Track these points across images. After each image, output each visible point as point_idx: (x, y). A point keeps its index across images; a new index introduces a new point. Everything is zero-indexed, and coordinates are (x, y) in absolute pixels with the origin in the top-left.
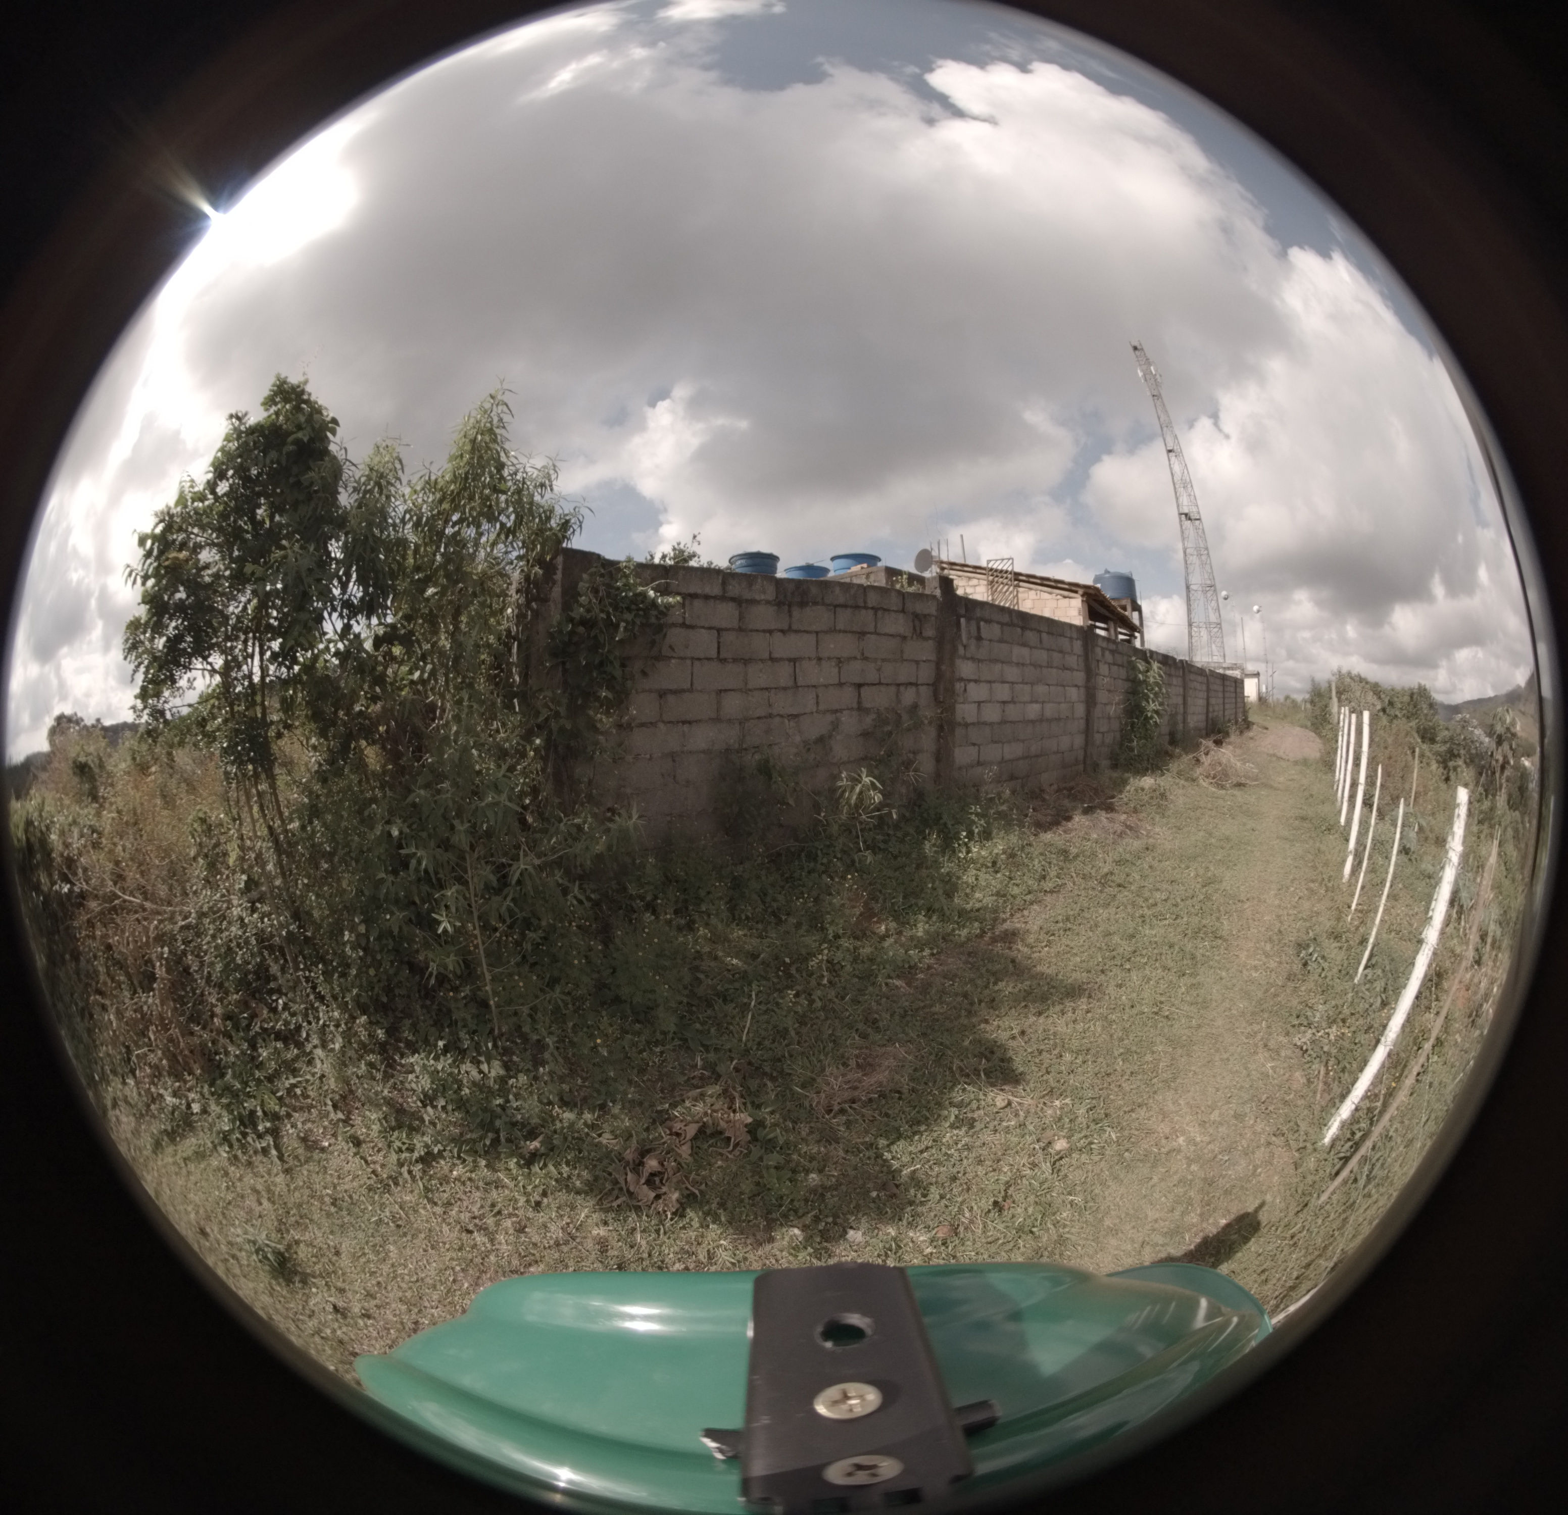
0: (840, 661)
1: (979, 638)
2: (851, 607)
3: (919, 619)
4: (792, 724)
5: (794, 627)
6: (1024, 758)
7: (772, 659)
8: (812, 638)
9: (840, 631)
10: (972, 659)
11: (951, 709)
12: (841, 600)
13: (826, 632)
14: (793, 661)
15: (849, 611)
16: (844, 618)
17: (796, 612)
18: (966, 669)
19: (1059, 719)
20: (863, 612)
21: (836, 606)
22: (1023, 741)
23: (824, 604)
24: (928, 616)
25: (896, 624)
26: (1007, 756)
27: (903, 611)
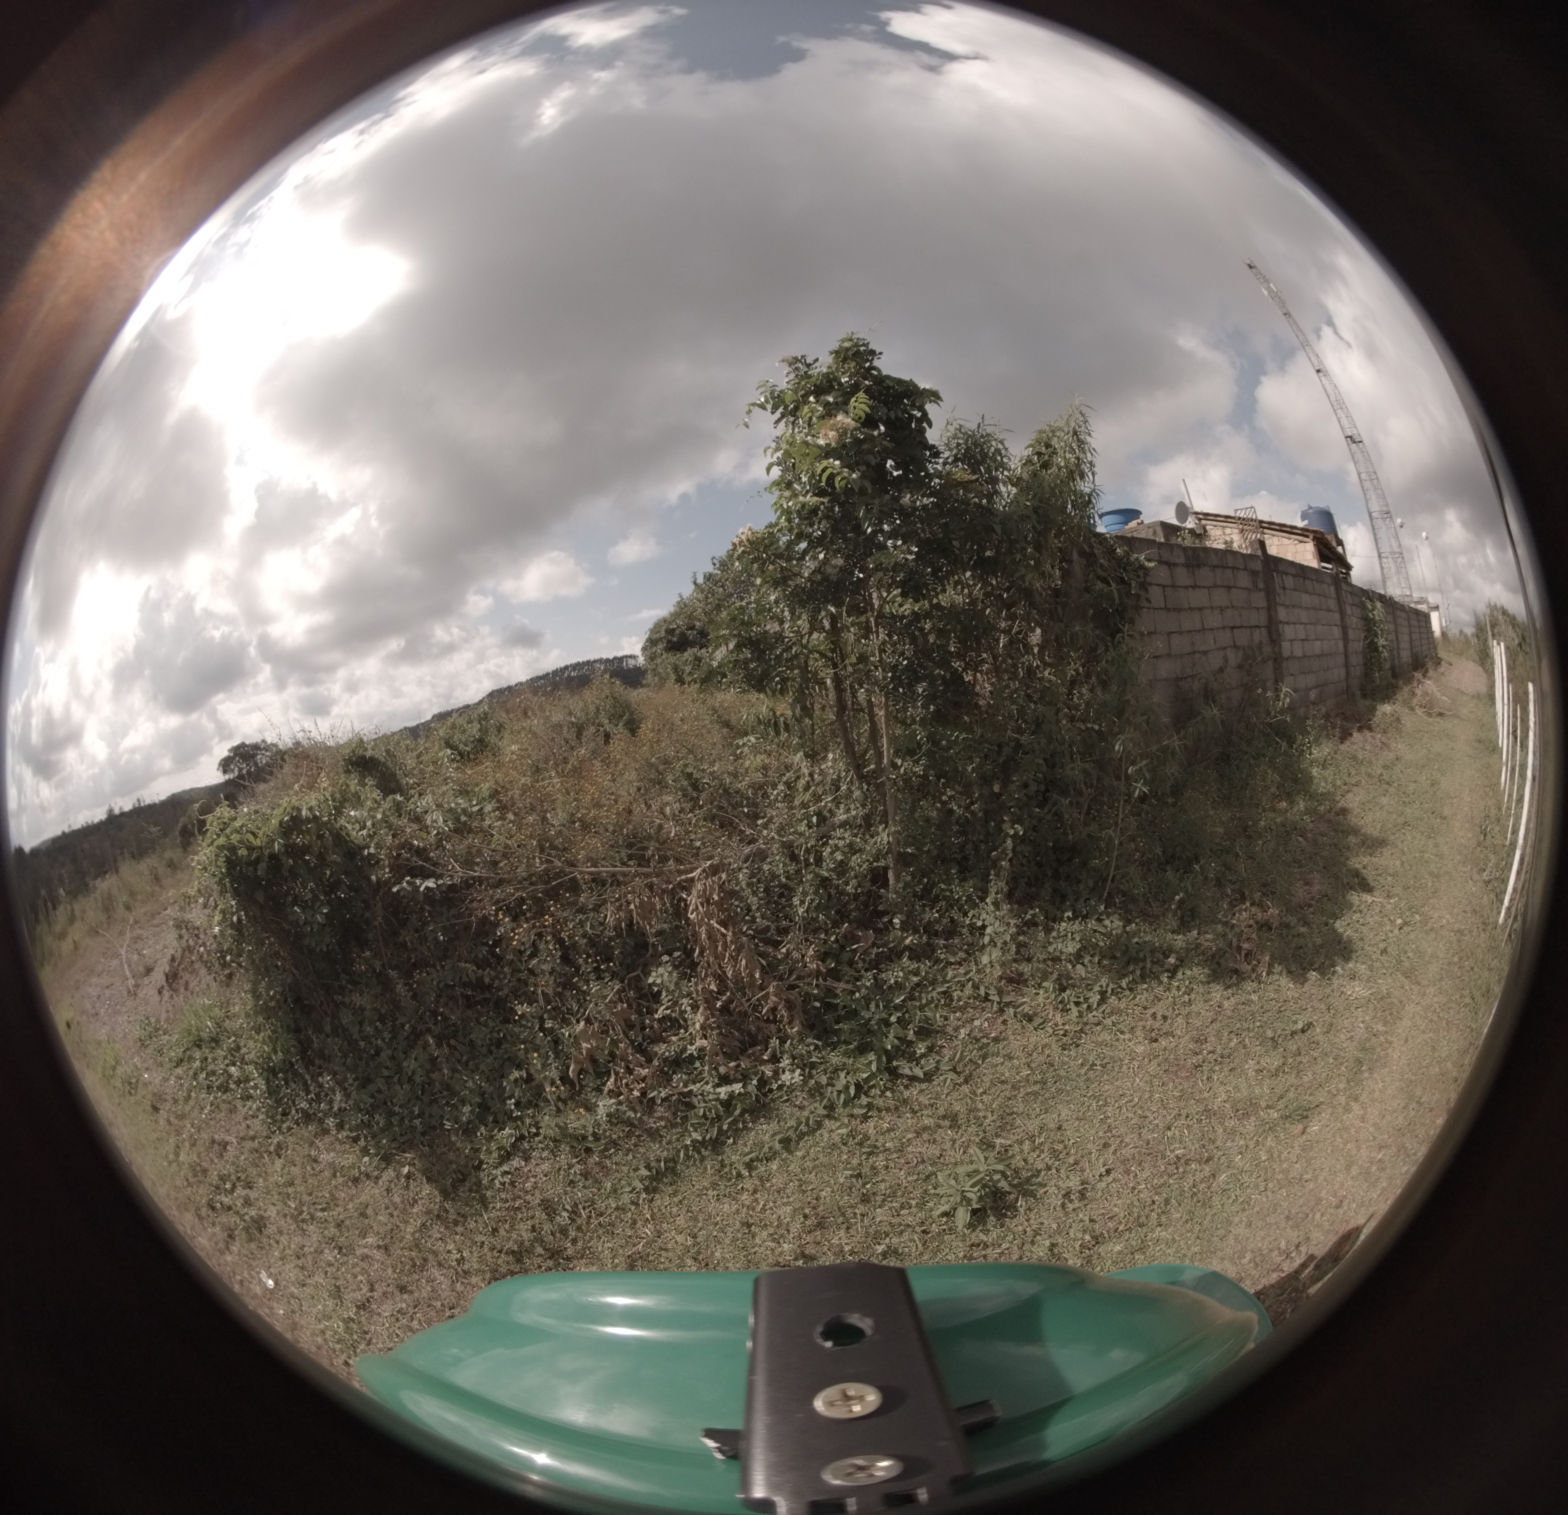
1: (1284, 588)
3: (1254, 573)
4: (1205, 658)
5: (1196, 583)
6: (1316, 686)
7: (1190, 609)
10: (1283, 605)
14: (1201, 610)
16: (1220, 576)
18: (1282, 614)
19: (1330, 654)
22: (1316, 672)
24: (1257, 572)
25: (1244, 580)
27: (1245, 569)
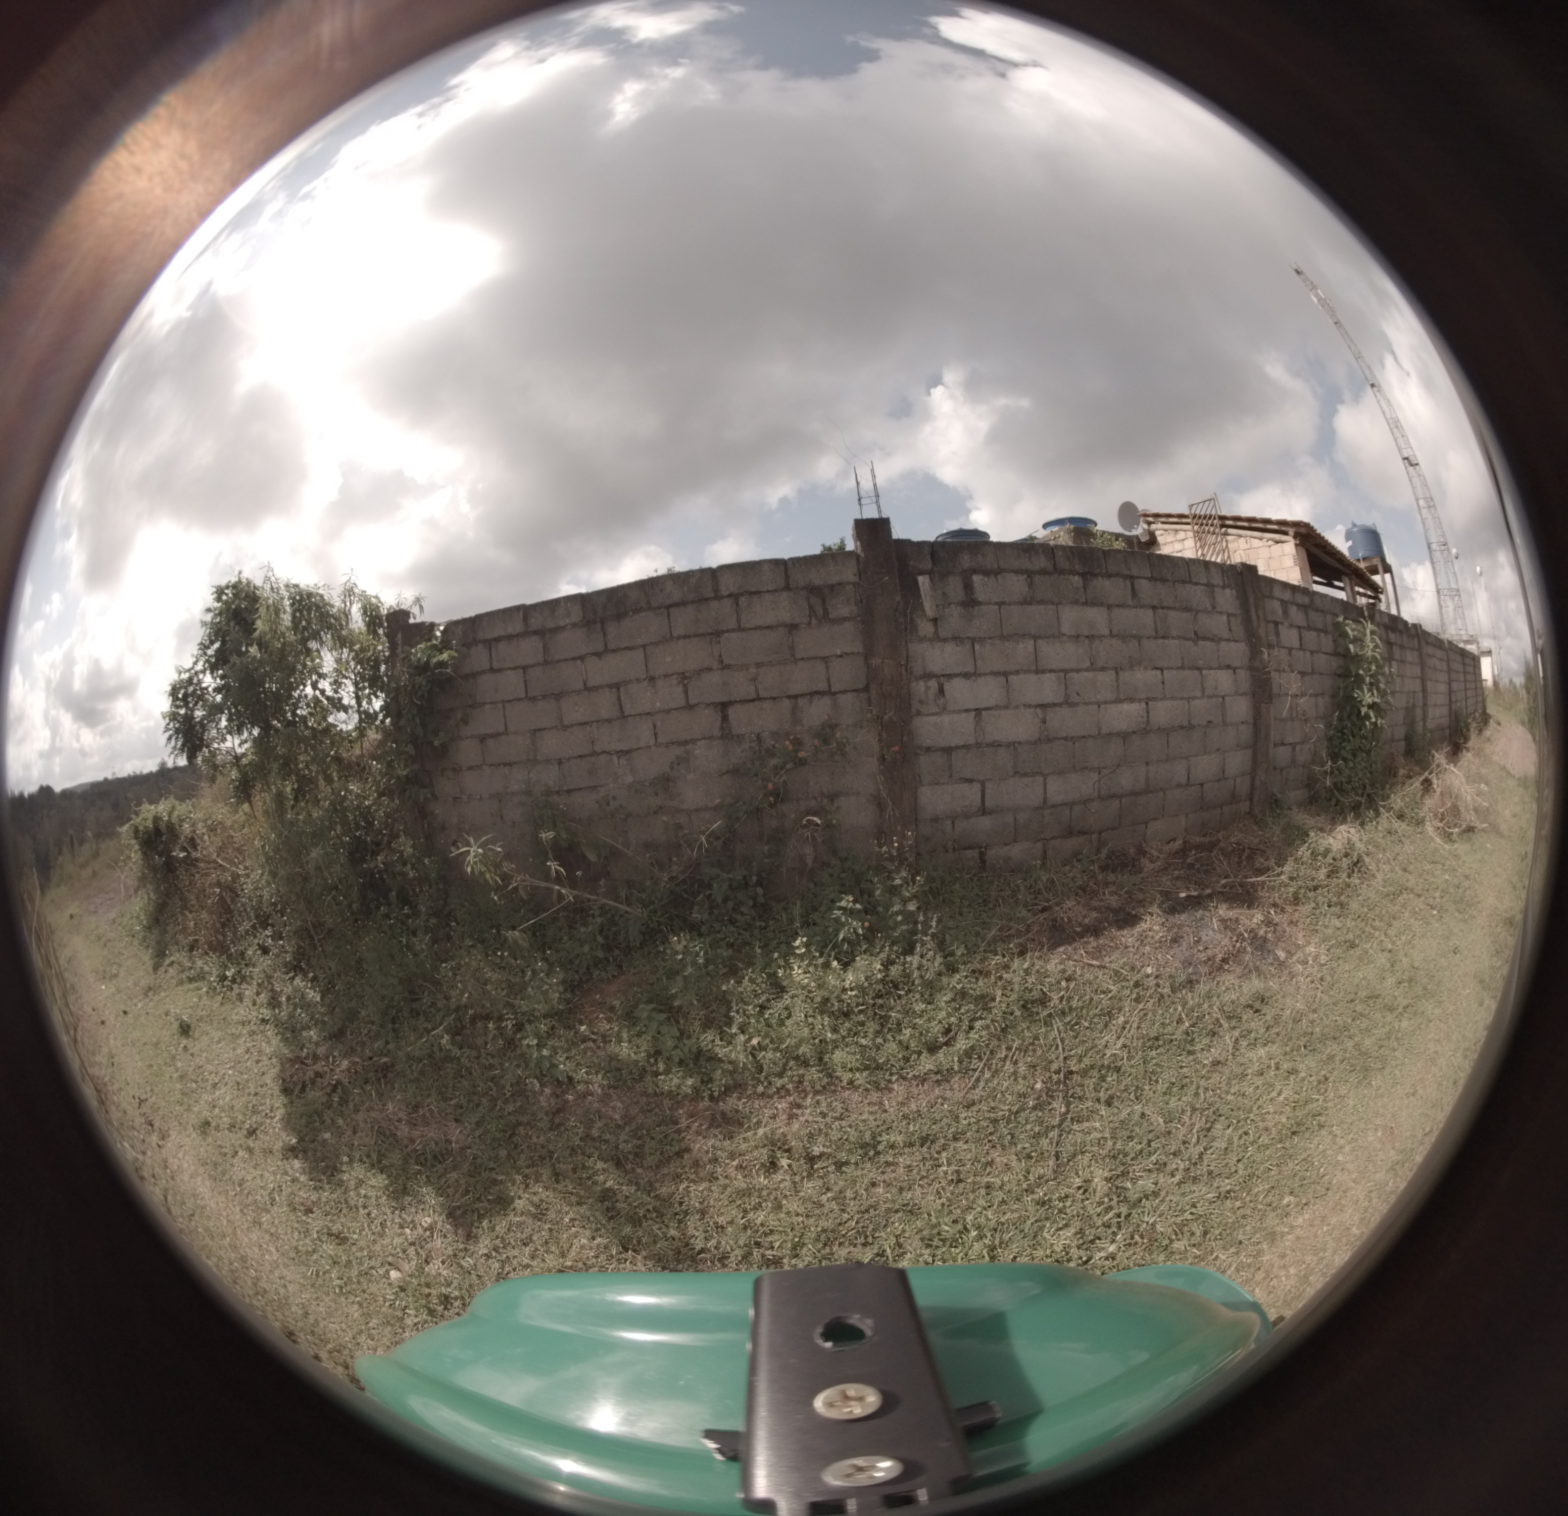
2: (693, 602)
3: (819, 593)
4: (622, 762)
5: (611, 646)
7: (587, 688)
8: (640, 653)
9: (679, 638)
10: (956, 638)
11: (904, 727)
12: (676, 597)
13: (656, 644)
14: (617, 686)
15: (691, 608)
16: (683, 620)
17: (612, 628)
18: (940, 657)
23: (650, 608)
24: (839, 585)
25: (775, 610)
27: (786, 588)
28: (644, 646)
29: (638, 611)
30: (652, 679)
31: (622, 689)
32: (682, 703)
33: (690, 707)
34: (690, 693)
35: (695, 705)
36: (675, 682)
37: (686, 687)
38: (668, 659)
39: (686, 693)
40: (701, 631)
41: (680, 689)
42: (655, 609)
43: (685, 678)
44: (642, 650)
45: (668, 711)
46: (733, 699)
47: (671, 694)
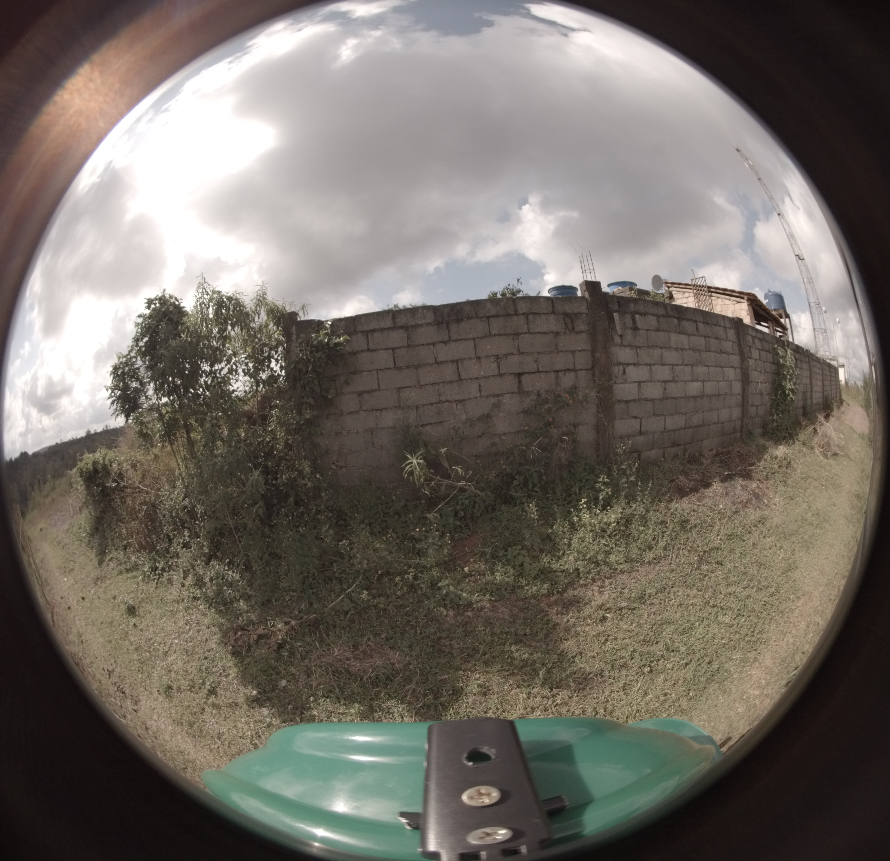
0: (497, 357)
1: (635, 329)
2: (503, 316)
3: (570, 317)
4: (459, 406)
5: (453, 337)
6: (685, 428)
7: (437, 362)
8: (471, 343)
9: (495, 335)
10: (630, 346)
11: (609, 390)
12: (493, 312)
13: (482, 338)
14: (457, 362)
15: (501, 319)
16: (496, 326)
17: (453, 327)
18: (625, 354)
20: (515, 318)
21: (488, 317)
22: (685, 414)
23: (477, 317)
24: (579, 314)
25: (548, 324)
26: (669, 427)
27: (553, 312)
28: (474, 339)
29: (470, 318)
30: (479, 358)
31: (460, 364)
32: (497, 373)
33: (501, 375)
34: (501, 366)
35: (504, 374)
36: (492, 360)
37: (498, 363)
38: (489, 347)
39: (499, 367)
40: (508, 332)
41: (495, 365)
42: (481, 318)
43: (498, 358)
44: (472, 341)
45: (487, 377)
46: (525, 371)
47: (491, 367)
